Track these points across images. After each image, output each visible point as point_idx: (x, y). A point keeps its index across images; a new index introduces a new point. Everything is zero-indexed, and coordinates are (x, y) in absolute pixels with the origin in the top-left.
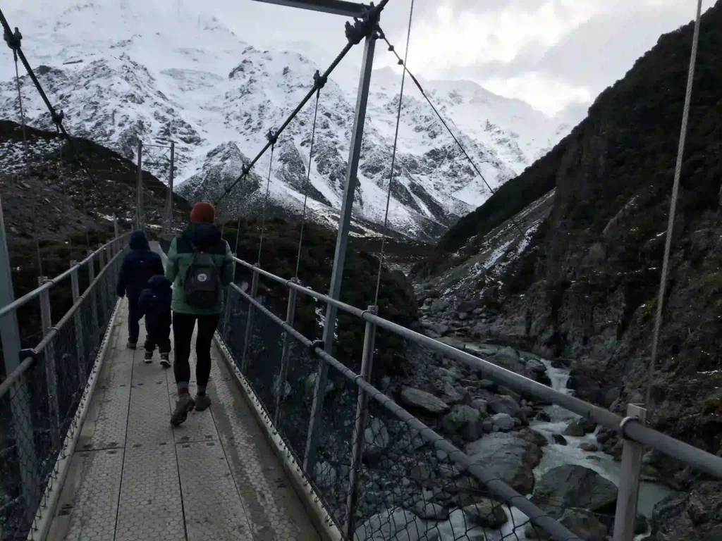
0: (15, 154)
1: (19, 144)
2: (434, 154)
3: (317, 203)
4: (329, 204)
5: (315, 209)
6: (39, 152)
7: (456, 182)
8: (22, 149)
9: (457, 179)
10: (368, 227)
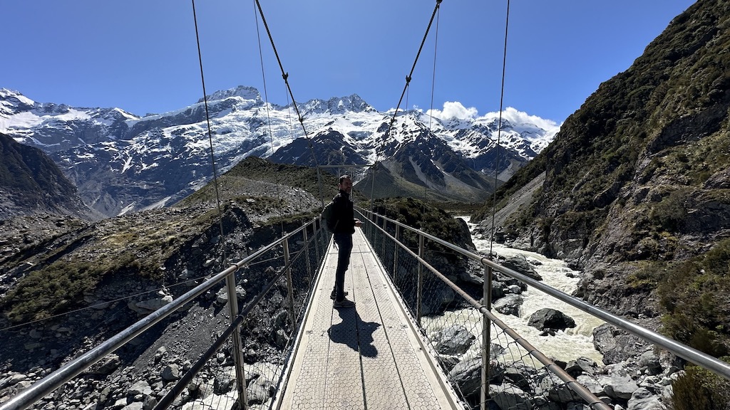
2: (482, 156)
3: (422, 186)
4: (427, 187)
5: (421, 190)
10: (449, 197)
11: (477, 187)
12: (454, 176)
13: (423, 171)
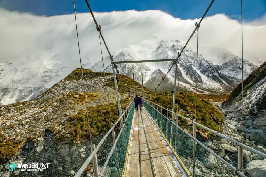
0: (102, 80)
1: (103, 78)
2: (226, 64)
3: (187, 84)
4: (191, 84)
5: (186, 86)
6: (108, 79)
7: (235, 72)
8: (104, 79)
9: (235, 71)
10: (205, 91)
11: (223, 83)
12: (208, 76)
13: (187, 74)
